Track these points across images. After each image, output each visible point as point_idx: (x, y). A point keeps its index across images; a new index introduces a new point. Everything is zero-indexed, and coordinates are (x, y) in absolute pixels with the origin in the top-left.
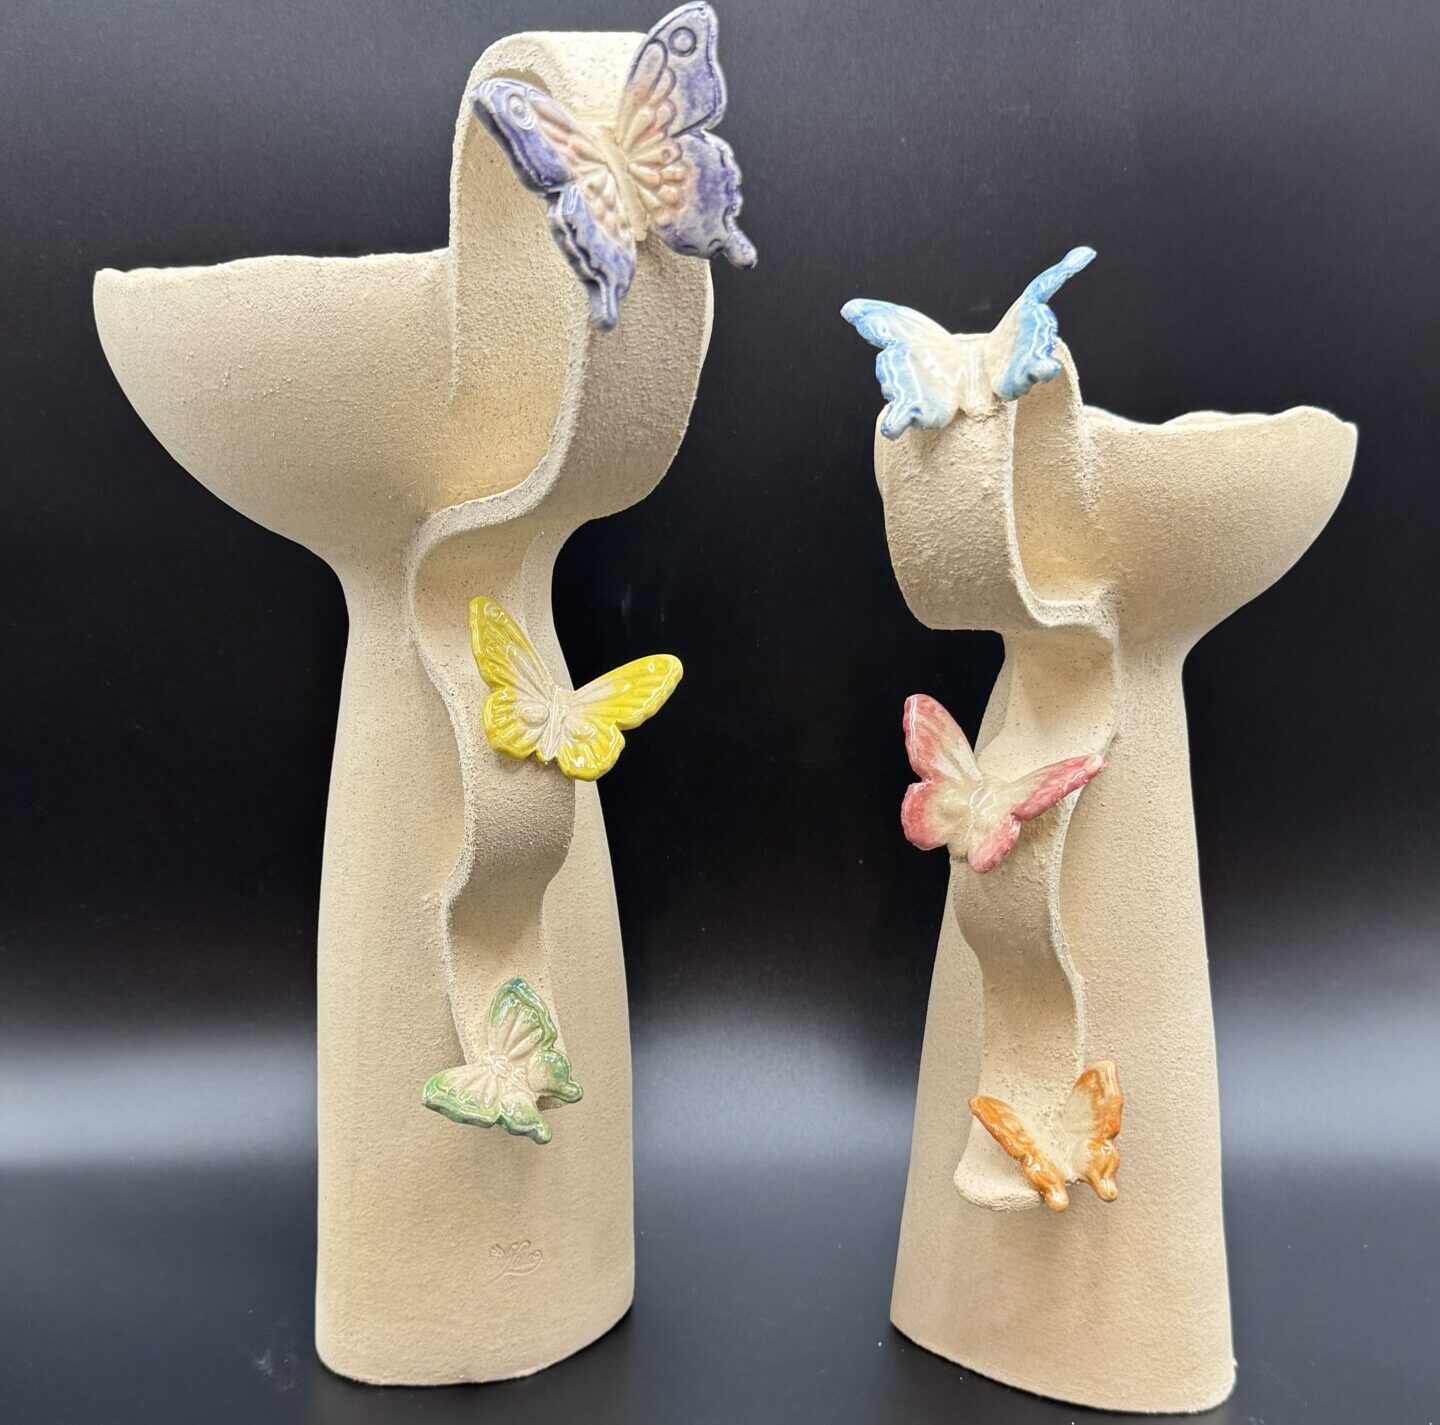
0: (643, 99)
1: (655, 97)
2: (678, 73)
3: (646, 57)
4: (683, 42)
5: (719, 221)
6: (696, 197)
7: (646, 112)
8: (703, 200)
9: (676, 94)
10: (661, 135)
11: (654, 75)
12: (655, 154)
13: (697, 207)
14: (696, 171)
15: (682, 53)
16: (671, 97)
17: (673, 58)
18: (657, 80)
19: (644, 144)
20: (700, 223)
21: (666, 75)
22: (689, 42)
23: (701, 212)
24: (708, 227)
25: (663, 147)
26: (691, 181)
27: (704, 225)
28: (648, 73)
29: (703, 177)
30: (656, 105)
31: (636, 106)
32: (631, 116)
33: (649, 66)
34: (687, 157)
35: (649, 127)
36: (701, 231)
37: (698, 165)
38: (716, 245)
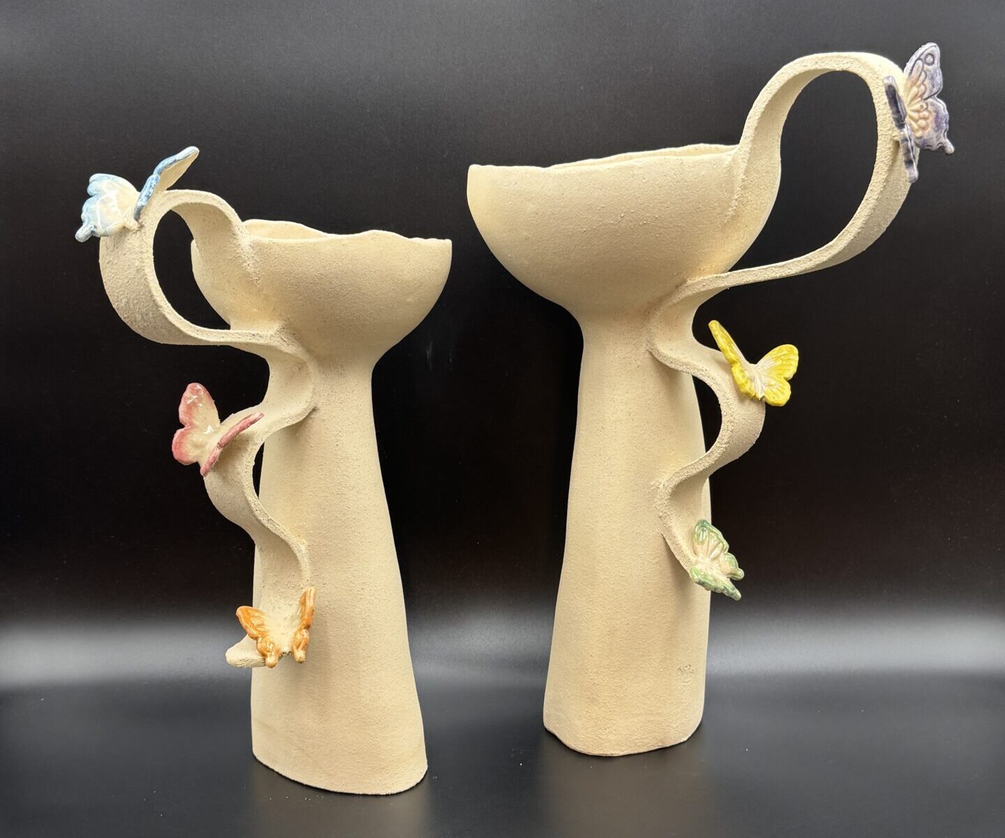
0: (914, 84)
1: (919, 82)
2: (928, 73)
3: (916, 66)
4: (930, 59)
5: (942, 135)
6: (934, 125)
7: (915, 89)
8: (937, 126)
9: (927, 82)
10: (920, 99)
11: (919, 73)
12: (917, 106)
13: (934, 129)
14: (934, 114)
15: (929, 64)
16: (925, 83)
17: (925, 66)
18: (920, 76)
19: (913, 103)
20: (935, 136)
21: (923, 73)
22: (932, 60)
23: (936, 131)
24: (938, 138)
25: (920, 104)
26: (931, 119)
27: (936, 137)
28: (917, 72)
29: (937, 117)
30: (919, 87)
31: (912, 86)
32: (910, 91)
33: (918, 70)
34: (930, 108)
35: (916, 95)
36: (935, 139)
37: (935, 112)
38: (940, 145)
